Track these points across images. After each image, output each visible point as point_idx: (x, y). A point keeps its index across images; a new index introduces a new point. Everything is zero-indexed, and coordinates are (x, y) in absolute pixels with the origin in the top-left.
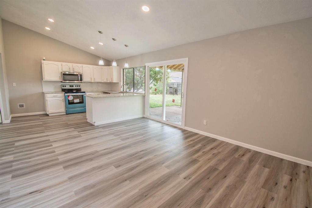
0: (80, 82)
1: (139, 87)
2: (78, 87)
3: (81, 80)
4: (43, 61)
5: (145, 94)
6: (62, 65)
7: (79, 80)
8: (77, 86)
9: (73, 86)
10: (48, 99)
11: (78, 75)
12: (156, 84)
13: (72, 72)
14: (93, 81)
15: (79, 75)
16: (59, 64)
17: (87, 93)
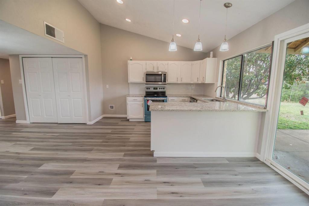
0: (164, 83)
1: (252, 90)
2: (162, 90)
3: (165, 81)
4: (129, 62)
5: (265, 108)
6: (146, 64)
7: (163, 81)
8: (161, 88)
9: (157, 89)
10: (129, 102)
11: (161, 75)
12: (289, 85)
13: (155, 71)
14: (179, 82)
15: (163, 75)
16: (143, 62)
17: (169, 98)
